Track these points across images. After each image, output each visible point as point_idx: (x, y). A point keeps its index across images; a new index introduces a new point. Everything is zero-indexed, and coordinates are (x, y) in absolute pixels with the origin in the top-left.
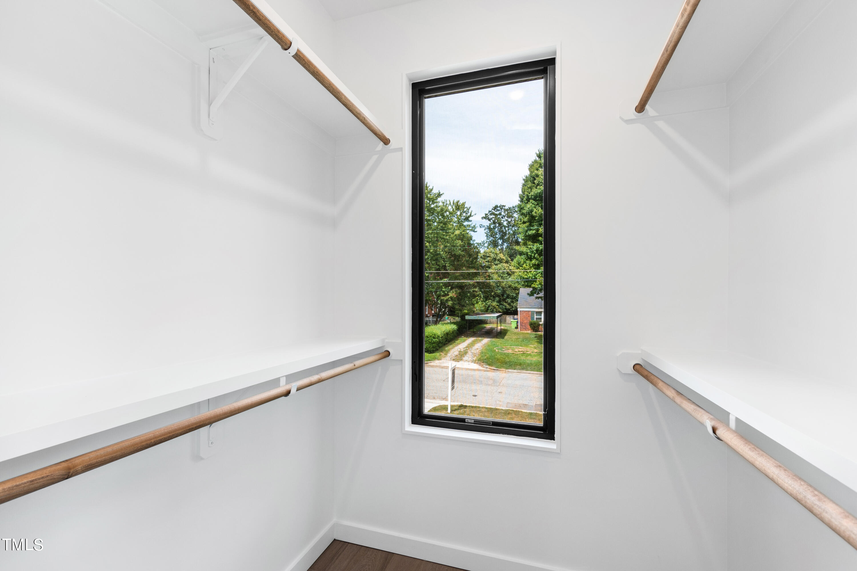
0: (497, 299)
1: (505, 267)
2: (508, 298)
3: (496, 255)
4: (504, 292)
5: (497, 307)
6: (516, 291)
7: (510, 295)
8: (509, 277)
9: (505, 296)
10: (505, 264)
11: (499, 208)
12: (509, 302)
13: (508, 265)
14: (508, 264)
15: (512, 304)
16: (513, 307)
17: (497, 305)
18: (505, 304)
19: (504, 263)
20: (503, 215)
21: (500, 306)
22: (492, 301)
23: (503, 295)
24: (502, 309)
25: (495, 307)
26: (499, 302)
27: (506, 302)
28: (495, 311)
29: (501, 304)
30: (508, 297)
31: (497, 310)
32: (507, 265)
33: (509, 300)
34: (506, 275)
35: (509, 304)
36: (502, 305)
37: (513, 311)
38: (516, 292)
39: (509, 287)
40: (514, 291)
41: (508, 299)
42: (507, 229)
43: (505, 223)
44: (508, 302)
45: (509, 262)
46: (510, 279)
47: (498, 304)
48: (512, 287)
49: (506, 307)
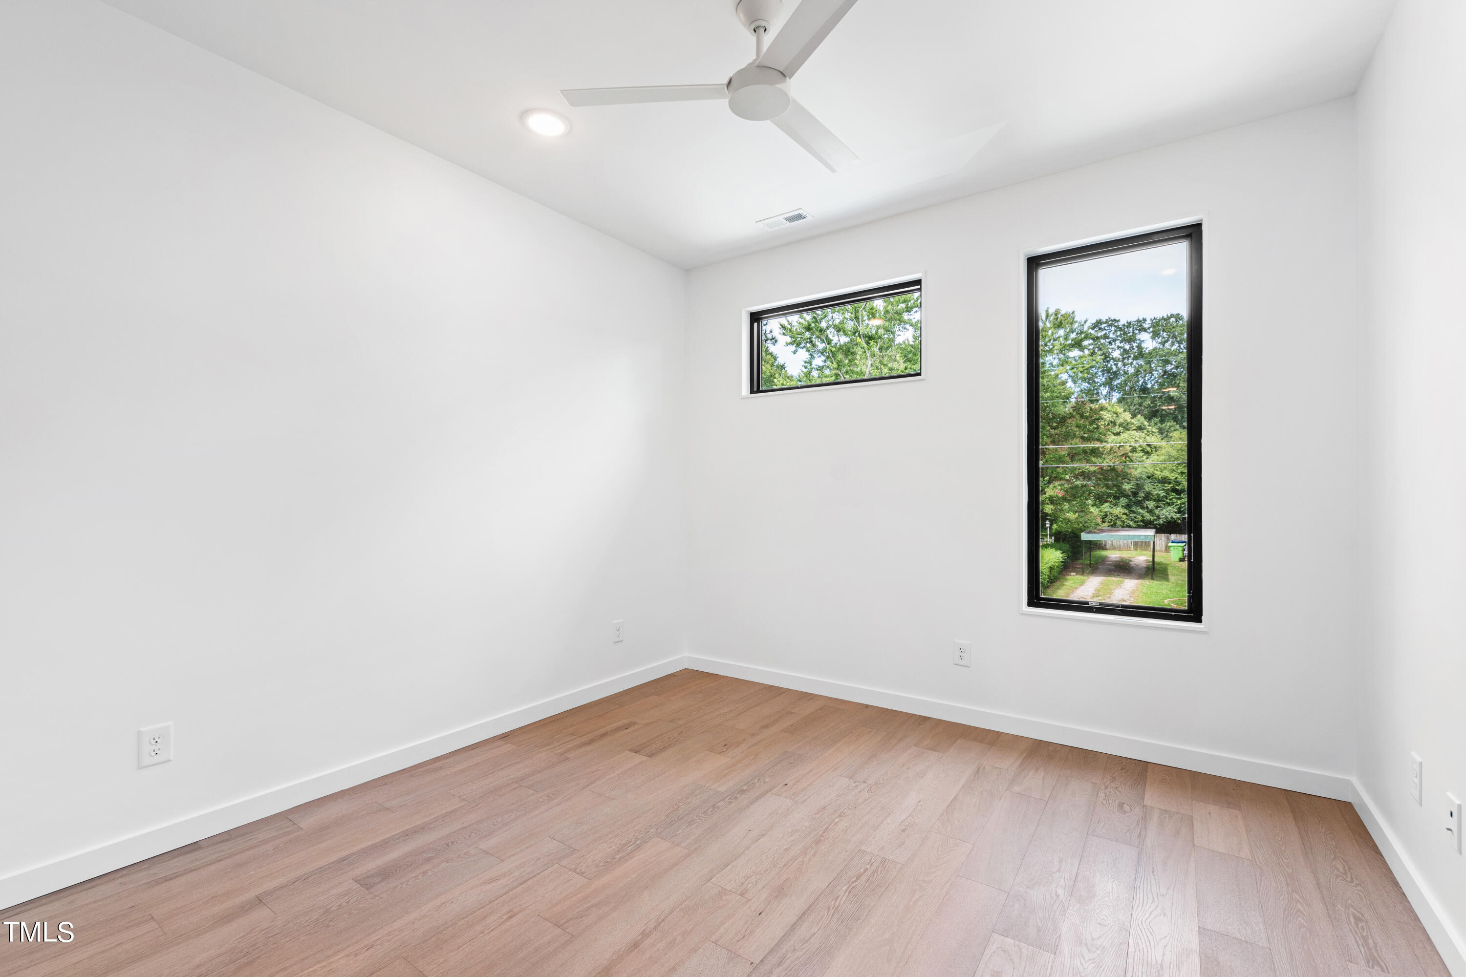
0: (1123, 502)
1: (1137, 439)
2: (1148, 500)
3: (1115, 415)
4: (1139, 487)
5: (1124, 517)
6: (1166, 485)
7: (1152, 494)
8: (1147, 458)
9: (1142, 494)
10: (1136, 433)
11: (1103, 326)
12: (1150, 508)
13: (1144, 434)
14: (1143, 432)
15: (1157, 511)
16: (1160, 519)
17: (1124, 514)
18: (1140, 510)
19: (1134, 430)
20: (1112, 338)
21: (1131, 515)
22: (1112, 506)
23: (1135, 494)
24: (1135, 522)
25: (1119, 518)
26: (1128, 506)
27: (1143, 508)
28: (1121, 525)
29: (1132, 510)
30: (1148, 496)
31: (1124, 523)
32: (1141, 433)
33: (1151, 504)
34: (1141, 454)
35: (1150, 512)
36: (1134, 512)
37: (1159, 524)
38: (1165, 487)
39: (1149, 478)
40: (1159, 485)
41: (1147, 502)
42: (1120, 364)
43: (1116, 354)
44: (1147, 507)
45: (1145, 429)
46: (1149, 461)
47: (1126, 511)
48: (1156, 478)
49: (1143, 517)
